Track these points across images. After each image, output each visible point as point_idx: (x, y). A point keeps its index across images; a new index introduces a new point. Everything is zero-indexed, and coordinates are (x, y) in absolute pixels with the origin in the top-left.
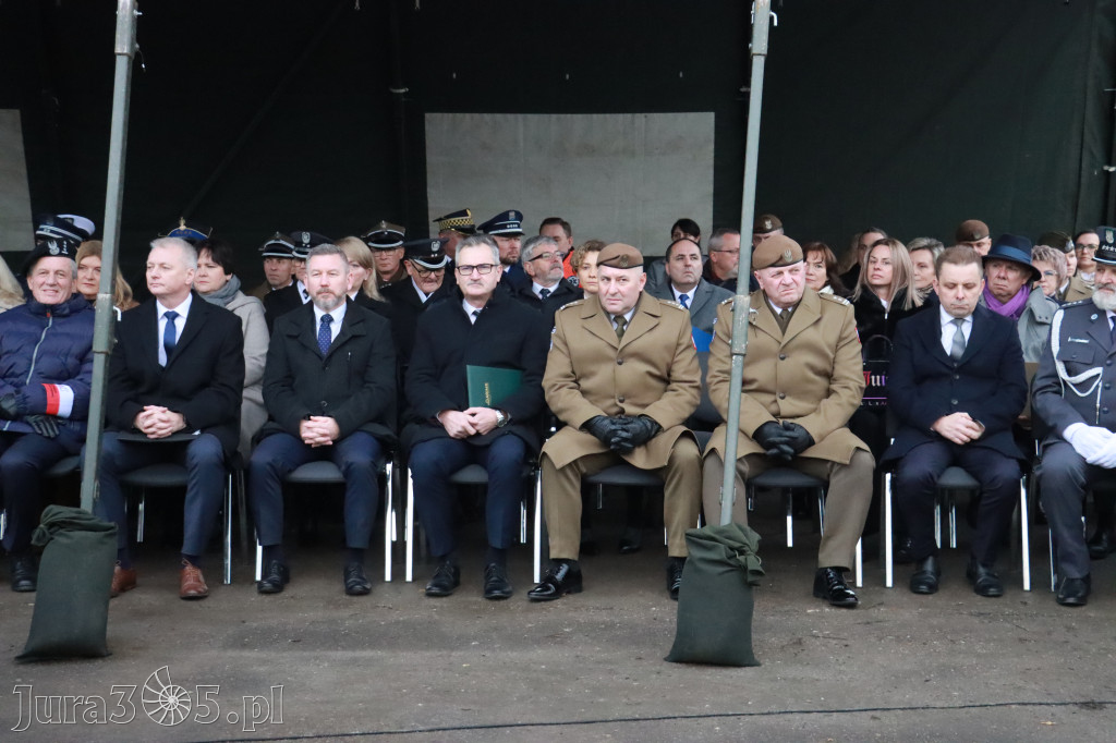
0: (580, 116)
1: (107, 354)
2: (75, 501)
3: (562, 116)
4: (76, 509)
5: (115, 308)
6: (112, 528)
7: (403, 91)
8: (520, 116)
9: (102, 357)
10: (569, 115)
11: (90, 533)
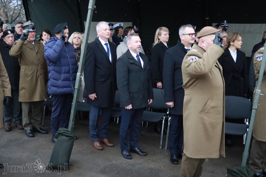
0: (249, 24)
1: (78, 89)
2: (67, 127)
3: (244, 24)
4: (66, 129)
5: (81, 77)
6: (72, 137)
7: (208, 18)
8: (234, 24)
9: (77, 90)
10: (246, 24)
11: (66, 137)
